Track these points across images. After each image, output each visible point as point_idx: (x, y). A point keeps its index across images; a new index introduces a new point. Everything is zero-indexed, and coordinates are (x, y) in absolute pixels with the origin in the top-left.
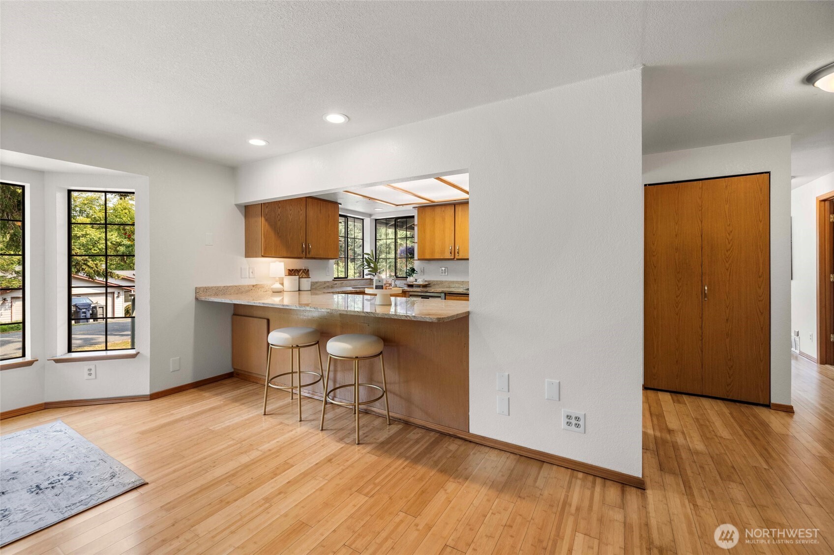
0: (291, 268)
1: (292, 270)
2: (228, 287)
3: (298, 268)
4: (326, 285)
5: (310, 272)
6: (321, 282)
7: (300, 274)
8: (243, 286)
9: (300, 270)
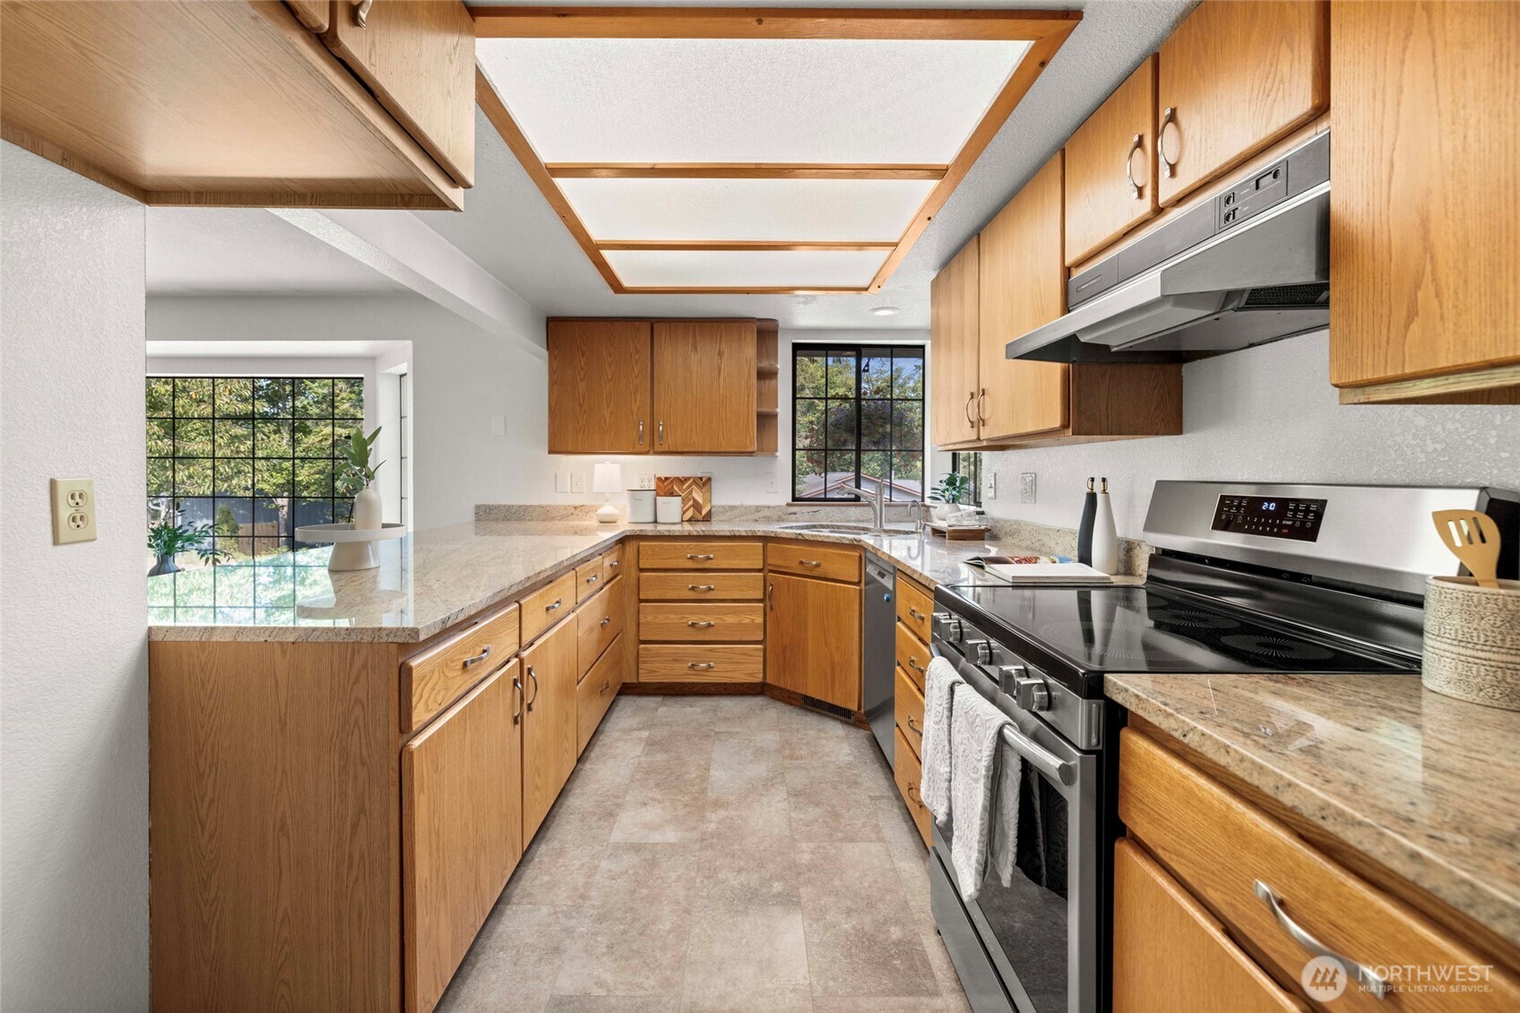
0: (663, 475)
1: (666, 479)
2: (527, 507)
3: (681, 474)
4: (760, 515)
5: (714, 484)
6: (746, 508)
7: (685, 487)
8: (555, 507)
9: (687, 479)
